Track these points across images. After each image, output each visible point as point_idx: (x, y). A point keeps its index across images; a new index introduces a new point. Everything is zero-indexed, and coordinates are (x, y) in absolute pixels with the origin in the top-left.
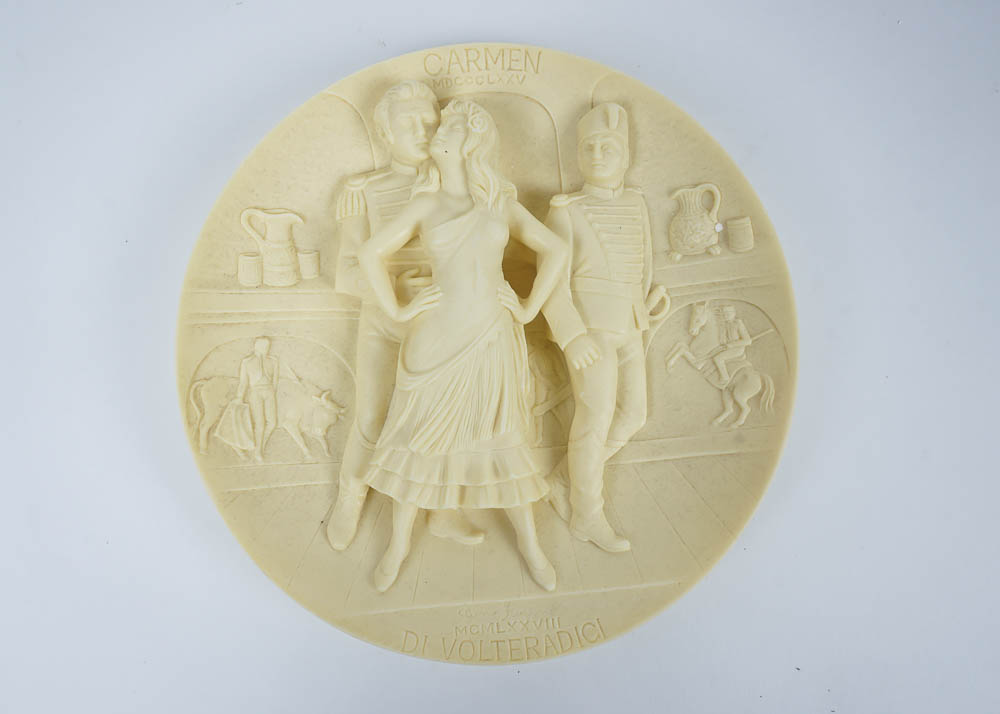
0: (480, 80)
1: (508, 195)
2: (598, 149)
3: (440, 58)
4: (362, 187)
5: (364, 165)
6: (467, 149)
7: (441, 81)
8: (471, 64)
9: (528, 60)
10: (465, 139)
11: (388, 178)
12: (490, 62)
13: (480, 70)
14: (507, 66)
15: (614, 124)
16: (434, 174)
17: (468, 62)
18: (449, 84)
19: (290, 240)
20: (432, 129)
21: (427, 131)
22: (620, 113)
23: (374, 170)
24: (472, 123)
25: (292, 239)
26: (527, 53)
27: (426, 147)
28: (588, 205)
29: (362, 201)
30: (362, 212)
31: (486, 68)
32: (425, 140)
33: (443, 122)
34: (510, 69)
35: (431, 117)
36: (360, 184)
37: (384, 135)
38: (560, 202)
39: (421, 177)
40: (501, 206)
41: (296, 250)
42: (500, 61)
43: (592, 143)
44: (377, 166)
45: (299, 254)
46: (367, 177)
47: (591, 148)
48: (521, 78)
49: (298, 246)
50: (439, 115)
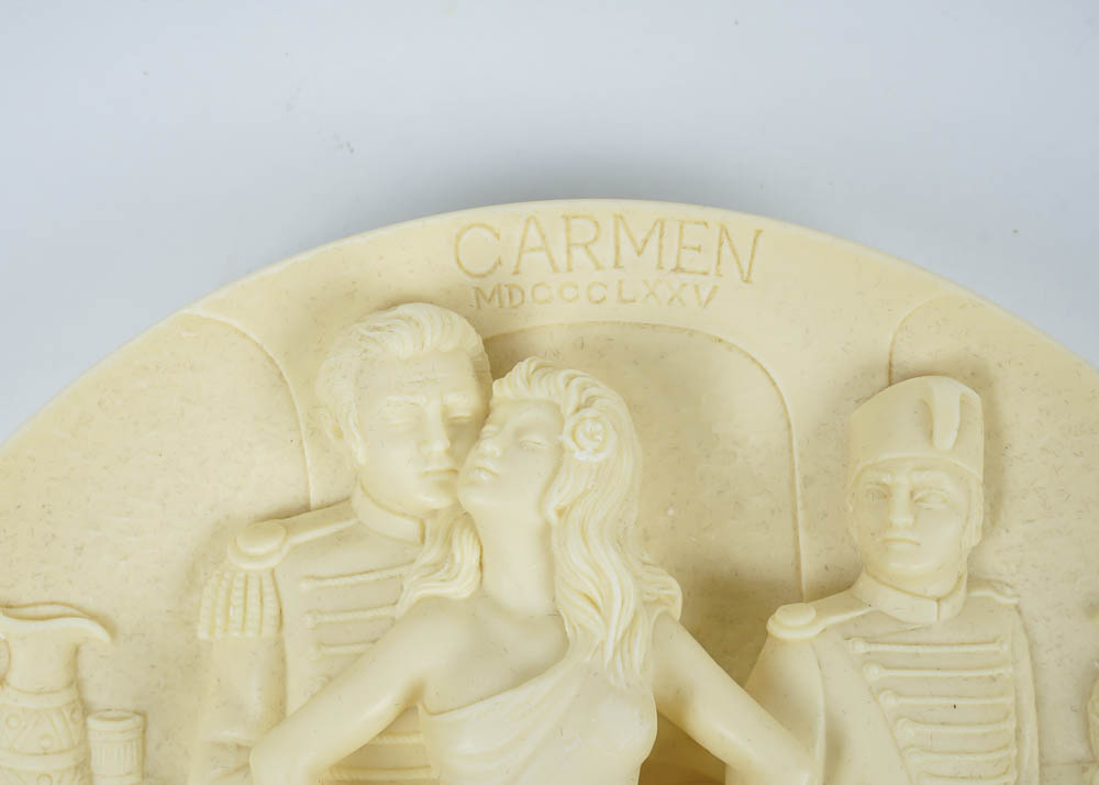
0: (597, 293)
1: (659, 610)
2: (901, 497)
3: (497, 236)
4: (273, 562)
5: (282, 494)
6: (556, 500)
7: (497, 290)
8: (579, 254)
9: (726, 250)
10: (555, 472)
11: (340, 538)
12: (627, 250)
13: (598, 267)
14: (670, 262)
15: (946, 439)
16: (466, 554)
17: (569, 246)
18: (516, 301)
19: (70, 684)
20: (468, 431)
21: (453, 439)
22: (963, 403)
23: (307, 509)
24: (573, 434)
25: (75, 683)
26: (724, 230)
27: (451, 479)
28: (869, 640)
29: (270, 600)
30: (269, 631)
31: (617, 265)
32: (447, 464)
33: (497, 414)
34: (678, 269)
35: (464, 403)
36: (268, 551)
37: (339, 434)
38: (792, 627)
39: (431, 554)
40: (638, 652)
41: (83, 709)
42: (652, 248)
43: (886, 479)
44: (314, 501)
45: (93, 723)
46: (289, 531)
47: (885, 494)
48: (705, 295)
49: (92, 695)
50: (487, 395)
